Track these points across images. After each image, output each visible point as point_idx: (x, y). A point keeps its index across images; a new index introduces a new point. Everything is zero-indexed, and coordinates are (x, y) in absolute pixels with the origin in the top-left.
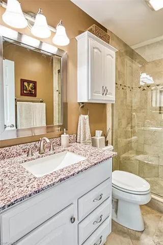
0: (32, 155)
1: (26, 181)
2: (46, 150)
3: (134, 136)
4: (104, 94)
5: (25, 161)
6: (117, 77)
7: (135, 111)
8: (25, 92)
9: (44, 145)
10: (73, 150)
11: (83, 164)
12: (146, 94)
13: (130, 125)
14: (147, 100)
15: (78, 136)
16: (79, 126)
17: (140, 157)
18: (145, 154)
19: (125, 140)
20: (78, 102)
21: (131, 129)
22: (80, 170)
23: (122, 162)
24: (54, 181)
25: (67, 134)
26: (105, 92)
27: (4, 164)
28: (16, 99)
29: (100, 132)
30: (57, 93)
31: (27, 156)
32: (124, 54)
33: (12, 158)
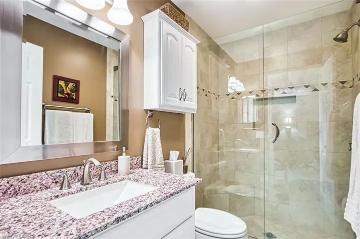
0: (69, 187)
1: (57, 226)
2: (94, 180)
3: (222, 160)
4: (182, 99)
5: (57, 197)
6: (199, 79)
7: (223, 126)
8: (60, 95)
9: (90, 172)
10: (136, 178)
11: (153, 196)
12: (236, 104)
13: (216, 145)
14: (237, 111)
15: (144, 159)
16: (146, 143)
17: (231, 189)
18: (236, 185)
19: (210, 165)
20: (144, 108)
21: (218, 150)
22: (148, 203)
23: (206, 197)
24: (106, 222)
25: (127, 155)
26: (183, 96)
27: (17, 204)
28: (43, 106)
29: (176, 154)
30: (113, 99)
31: (61, 189)
32: (207, 49)
33: (32, 194)
